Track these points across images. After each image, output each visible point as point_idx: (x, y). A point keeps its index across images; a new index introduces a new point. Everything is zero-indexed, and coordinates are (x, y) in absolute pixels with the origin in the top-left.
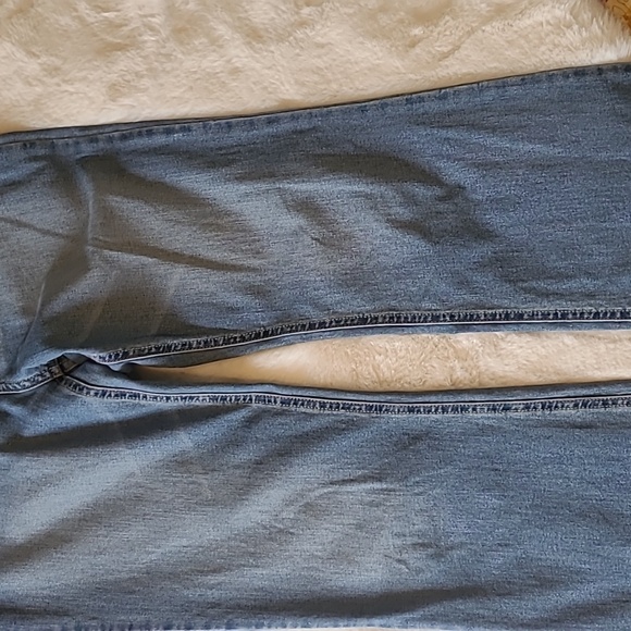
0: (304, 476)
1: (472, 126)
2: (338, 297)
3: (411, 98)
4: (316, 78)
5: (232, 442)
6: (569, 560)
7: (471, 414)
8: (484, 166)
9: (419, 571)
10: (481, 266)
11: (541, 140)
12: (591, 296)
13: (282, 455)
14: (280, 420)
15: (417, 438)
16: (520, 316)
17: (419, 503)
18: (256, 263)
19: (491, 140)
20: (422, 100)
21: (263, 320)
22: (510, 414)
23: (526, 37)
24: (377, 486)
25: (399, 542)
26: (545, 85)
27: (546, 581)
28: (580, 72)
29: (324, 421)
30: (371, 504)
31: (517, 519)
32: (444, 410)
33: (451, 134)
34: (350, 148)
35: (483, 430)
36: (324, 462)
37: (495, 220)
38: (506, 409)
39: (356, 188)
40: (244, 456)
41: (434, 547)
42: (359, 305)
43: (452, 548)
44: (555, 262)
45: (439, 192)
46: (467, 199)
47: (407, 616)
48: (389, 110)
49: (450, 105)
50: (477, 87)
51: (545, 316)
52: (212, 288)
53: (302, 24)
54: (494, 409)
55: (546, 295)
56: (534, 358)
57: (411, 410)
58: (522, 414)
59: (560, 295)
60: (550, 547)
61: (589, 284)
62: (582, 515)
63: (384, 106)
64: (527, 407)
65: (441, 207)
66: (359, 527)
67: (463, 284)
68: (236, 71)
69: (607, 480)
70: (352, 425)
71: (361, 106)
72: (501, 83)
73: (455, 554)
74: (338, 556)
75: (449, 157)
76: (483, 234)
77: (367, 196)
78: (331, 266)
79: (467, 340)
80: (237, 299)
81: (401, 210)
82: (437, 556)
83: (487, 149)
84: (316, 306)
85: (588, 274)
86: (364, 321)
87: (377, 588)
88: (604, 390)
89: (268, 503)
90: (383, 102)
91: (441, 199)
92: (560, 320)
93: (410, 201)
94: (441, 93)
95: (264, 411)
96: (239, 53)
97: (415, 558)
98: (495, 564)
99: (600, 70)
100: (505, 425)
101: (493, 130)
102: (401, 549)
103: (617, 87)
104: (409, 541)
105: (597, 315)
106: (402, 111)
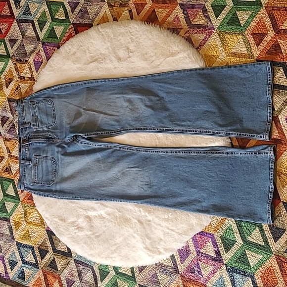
0: (123, 165)
1: (166, 83)
2: (134, 123)
3: (153, 75)
4: (131, 70)
5: (109, 157)
6: (179, 191)
7: (159, 153)
8: (168, 93)
9: (146, 191)
10: (165, 117)
11: (181, 87)
12: (189, 126)
13: (118, 160)
14: (119, 152)
15: (147, 158)
16: (173, 130)
17: (147, 174)
18: (118, 114)
19: (170, 86)
20: (155, 76)
21: (119, 128)
22: (168, 154)
23: (177, 61)
24: (137, 169)
25: (142, 183)
26: (183, 73)
27: (173, 196)
28: (191, 70)
29: (128, 153)
30: (137, 174)
31: (168, 180)
32: (153, 152)
33: (161, 84)
34: (139, 87)
35: (162, 157)
36: (127, 162)
37: (170, 106)
38: (167, 152)
39: (139, 97)
40: (111, 160)
41: (150, 185)
42: (138, 125)
43: (153, 186)
44: (182, 117)
45: (158, 98)
46: (164, 101)
47: (142, 201)
48: (148, 78)
49: (161, 77)
50: (168, 73)
51: (179, 130)
52: (108, 120)
53: (129, 57)
54: (164, 152)
55: (179, 125)
56: (175, 140)
57: (146, 151)
58: (170, 154)
59: (182, 126)
60: (175, 187)
61: (189, 123)
62: (182, 180)
63: (147, 77)
64: (171, 152)
65: (158, 102)
66: (134, 179)
67: (161, 121)
68: (115, 68)
69: (189, 172)
70: (133, 154)
71: (142, 77)
72: (173, 72)
73: (155, 187)
74: (129, 185)
75: (160, 90)
76: (167, 109)
77: (141, 99)
78: (133, 115)
79: (160, 135)
80: (113, 123)
81: (148, 103)
82: (150, 188)
83: (169, 88)
84: (129, 125)
85: (189, 121)
86: (139, 129)
87: (137, 194)
88: (189, 149)
89: (114, 172)
90: (147, 76)
91: (158, 100)
92: (182, 132)
93: (151, 100)
94: (159, 74)
95: (116, 150)
96: (116, 64)
97: (145, 187)
98: (163, 191)
99: (196, 69)
100: (166, 156)
101: (170, 84)
102: (142, 185)
103: (200, 74)
104: (144, 183)
105: (190, 131)
106: (151, 78)
